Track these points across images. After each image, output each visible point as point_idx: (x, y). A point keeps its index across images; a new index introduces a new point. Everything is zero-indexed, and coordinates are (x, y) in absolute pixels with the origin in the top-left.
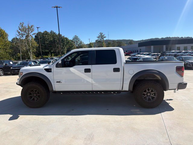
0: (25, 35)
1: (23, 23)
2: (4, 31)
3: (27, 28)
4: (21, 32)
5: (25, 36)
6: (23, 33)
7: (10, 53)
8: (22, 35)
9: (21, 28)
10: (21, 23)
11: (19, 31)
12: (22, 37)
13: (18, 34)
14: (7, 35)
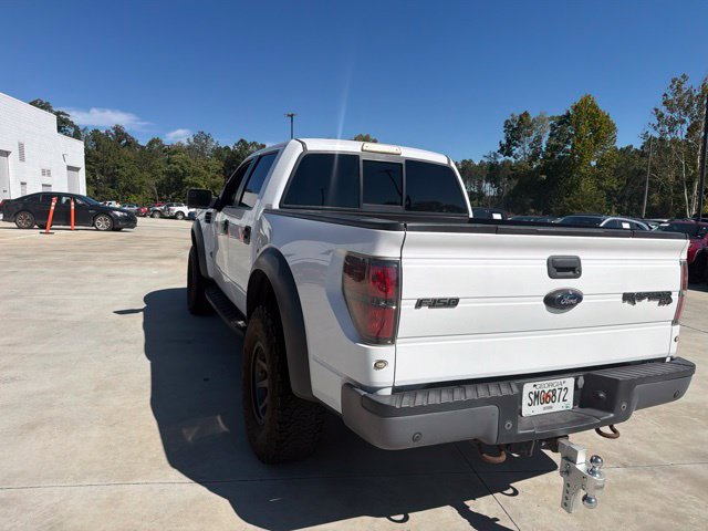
0: (683, 122)
1: (684, 76)
2: (607, 117)
3: (697, 93)
4: (667, 114)
5: (685, 127)
6: (675, 115)
7: (610, 194)
8: (673, 124)
9: (671, 97)
10: (674, 82)
11: (663, 109)
12: (671, 131)
13: (656, 122)
14: (611, 128)
